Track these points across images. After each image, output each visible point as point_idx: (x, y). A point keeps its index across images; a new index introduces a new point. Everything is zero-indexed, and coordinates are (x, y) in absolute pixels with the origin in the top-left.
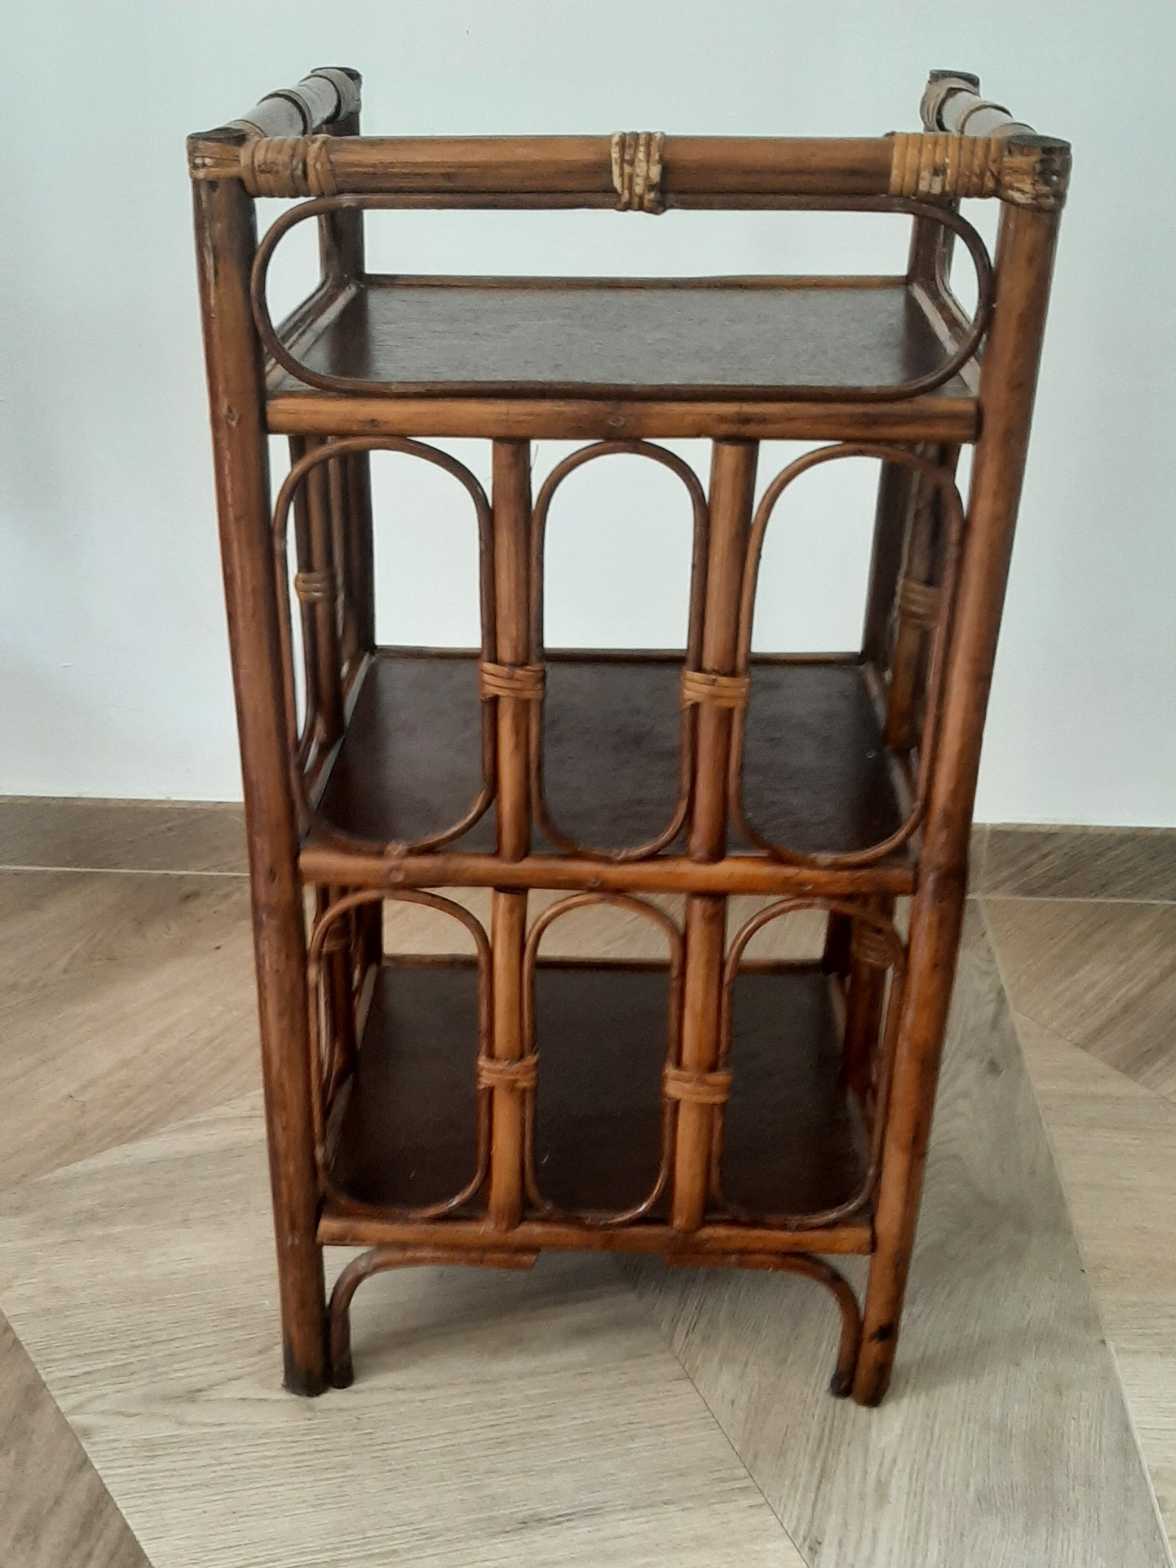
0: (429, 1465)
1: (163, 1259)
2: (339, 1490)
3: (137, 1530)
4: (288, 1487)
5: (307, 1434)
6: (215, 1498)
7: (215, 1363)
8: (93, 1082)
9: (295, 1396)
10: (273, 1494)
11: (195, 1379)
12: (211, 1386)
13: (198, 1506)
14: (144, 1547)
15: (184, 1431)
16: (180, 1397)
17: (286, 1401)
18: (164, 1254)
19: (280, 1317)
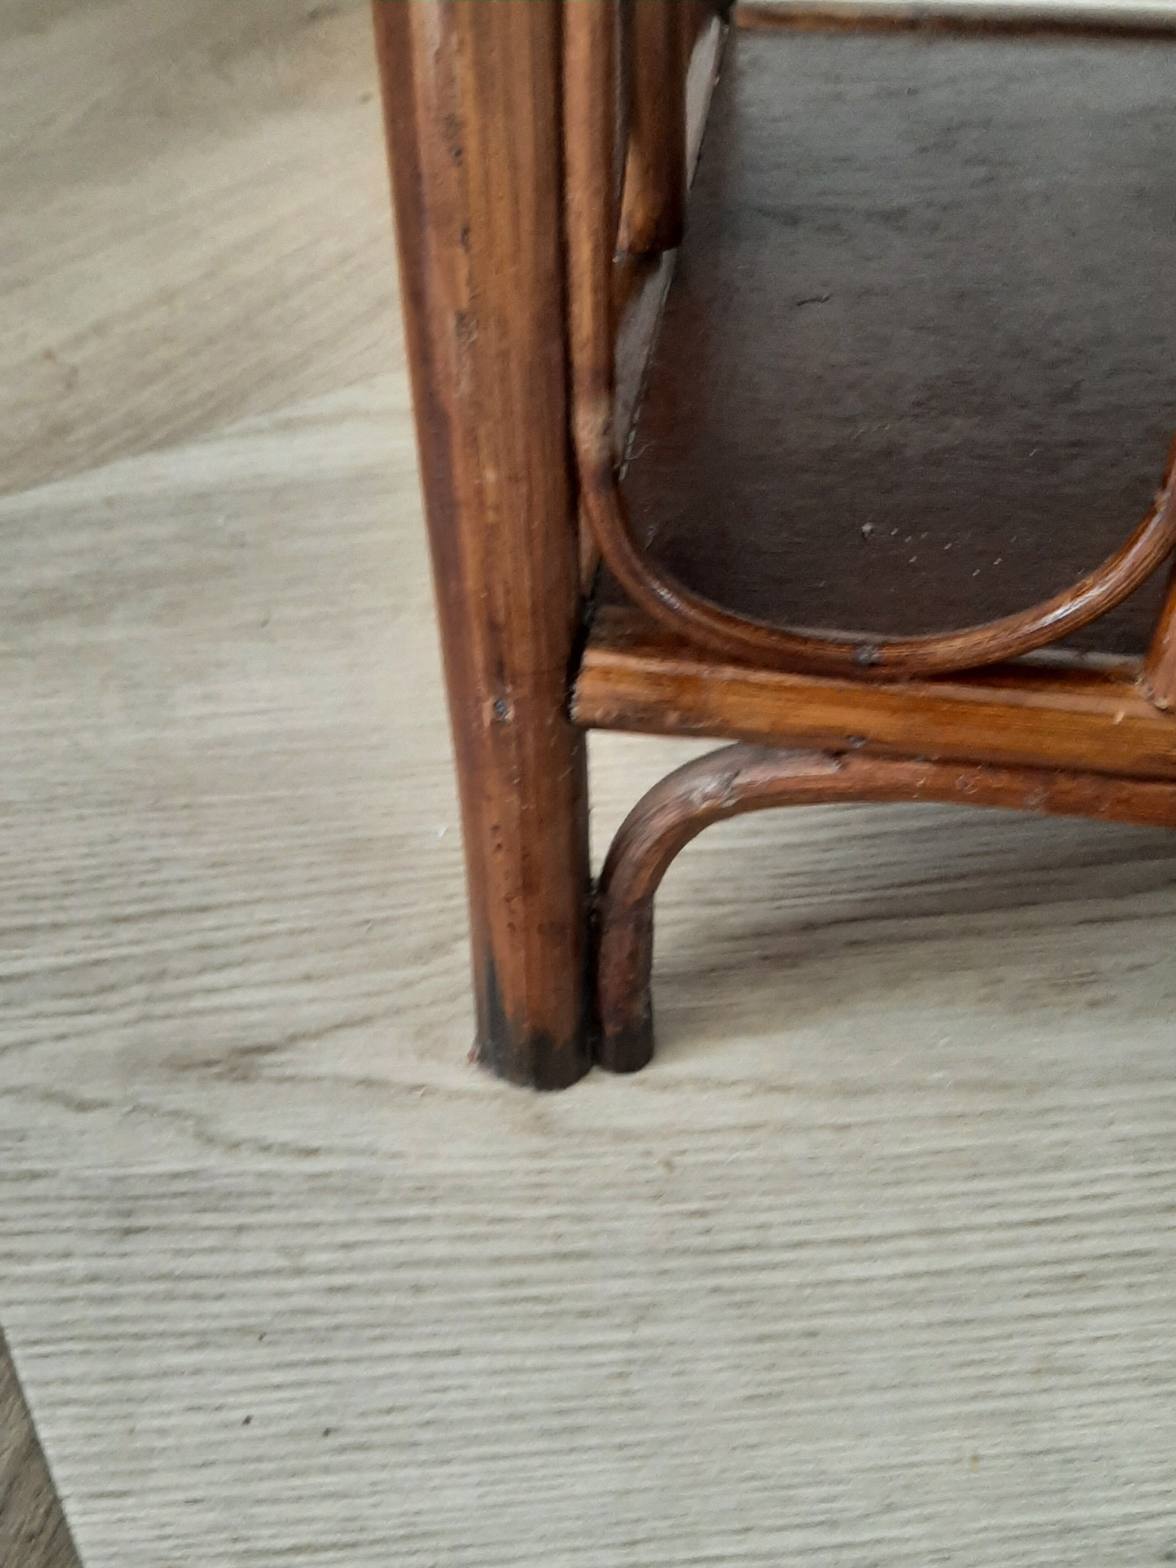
0: (866, 1331)
1: (207, 708)
2: (618, 1386)
3: (63, 1459)
4: (480, 1362)
5: (535, 1200)
6: (278, 1377)
7: (308, 978)
8: (99, 329)
9: (501, 1086)
10: (437, 1383)
11: (256, 1016)
12: (293, 1039)
13: (231, 1400)
14: (73, 1520)
15: (213, 1160)
16: (209, 1064)
17: (476, 1096)
18: (206, 698)
19: (462, 868)
